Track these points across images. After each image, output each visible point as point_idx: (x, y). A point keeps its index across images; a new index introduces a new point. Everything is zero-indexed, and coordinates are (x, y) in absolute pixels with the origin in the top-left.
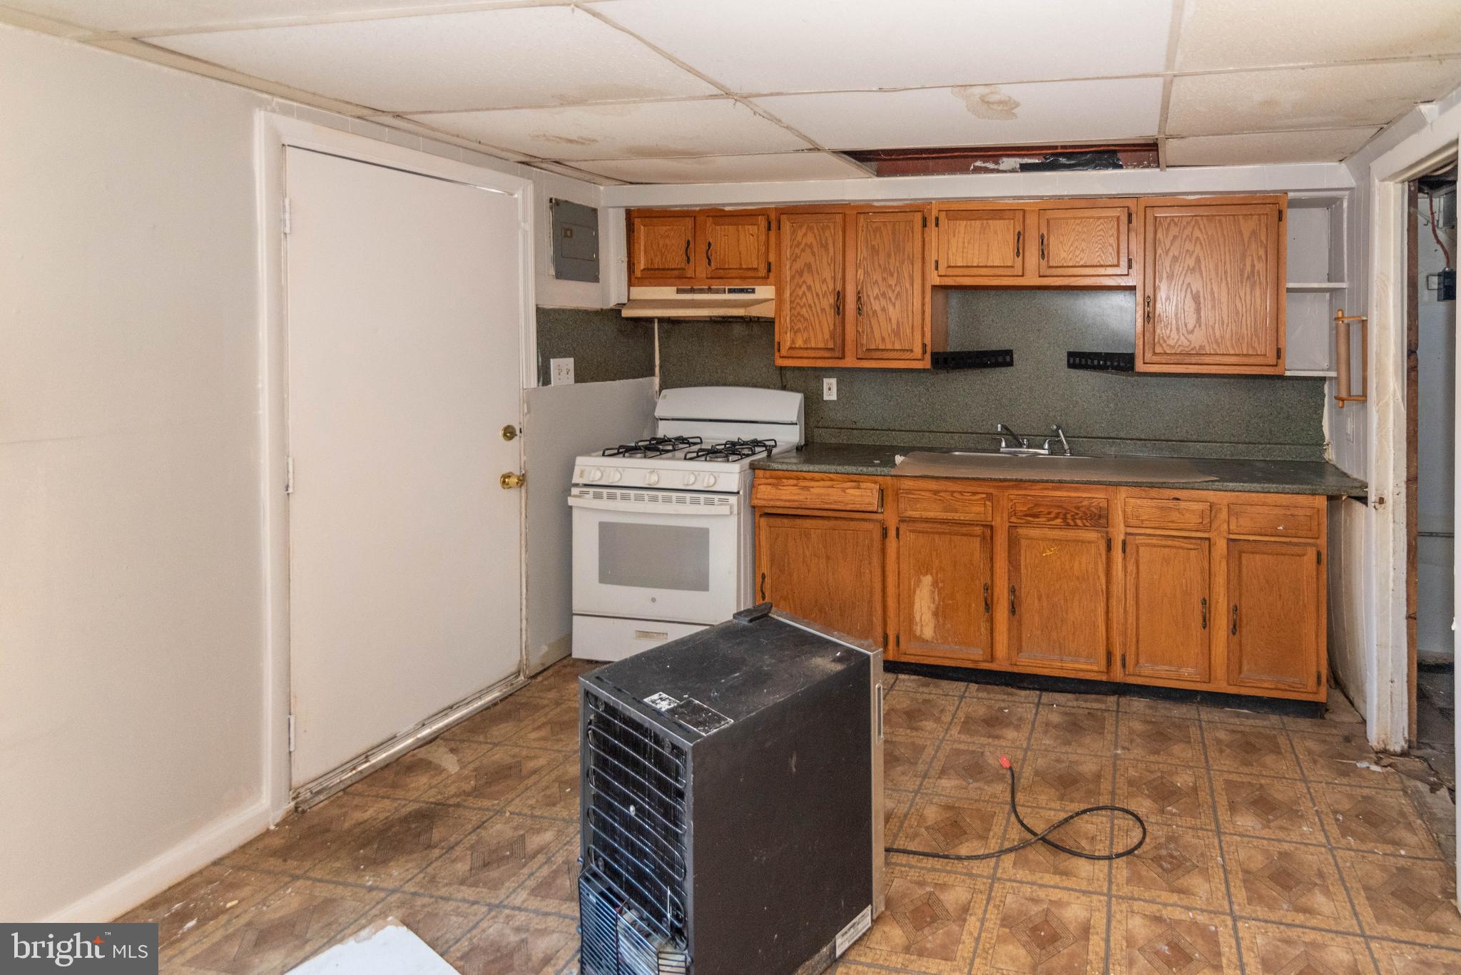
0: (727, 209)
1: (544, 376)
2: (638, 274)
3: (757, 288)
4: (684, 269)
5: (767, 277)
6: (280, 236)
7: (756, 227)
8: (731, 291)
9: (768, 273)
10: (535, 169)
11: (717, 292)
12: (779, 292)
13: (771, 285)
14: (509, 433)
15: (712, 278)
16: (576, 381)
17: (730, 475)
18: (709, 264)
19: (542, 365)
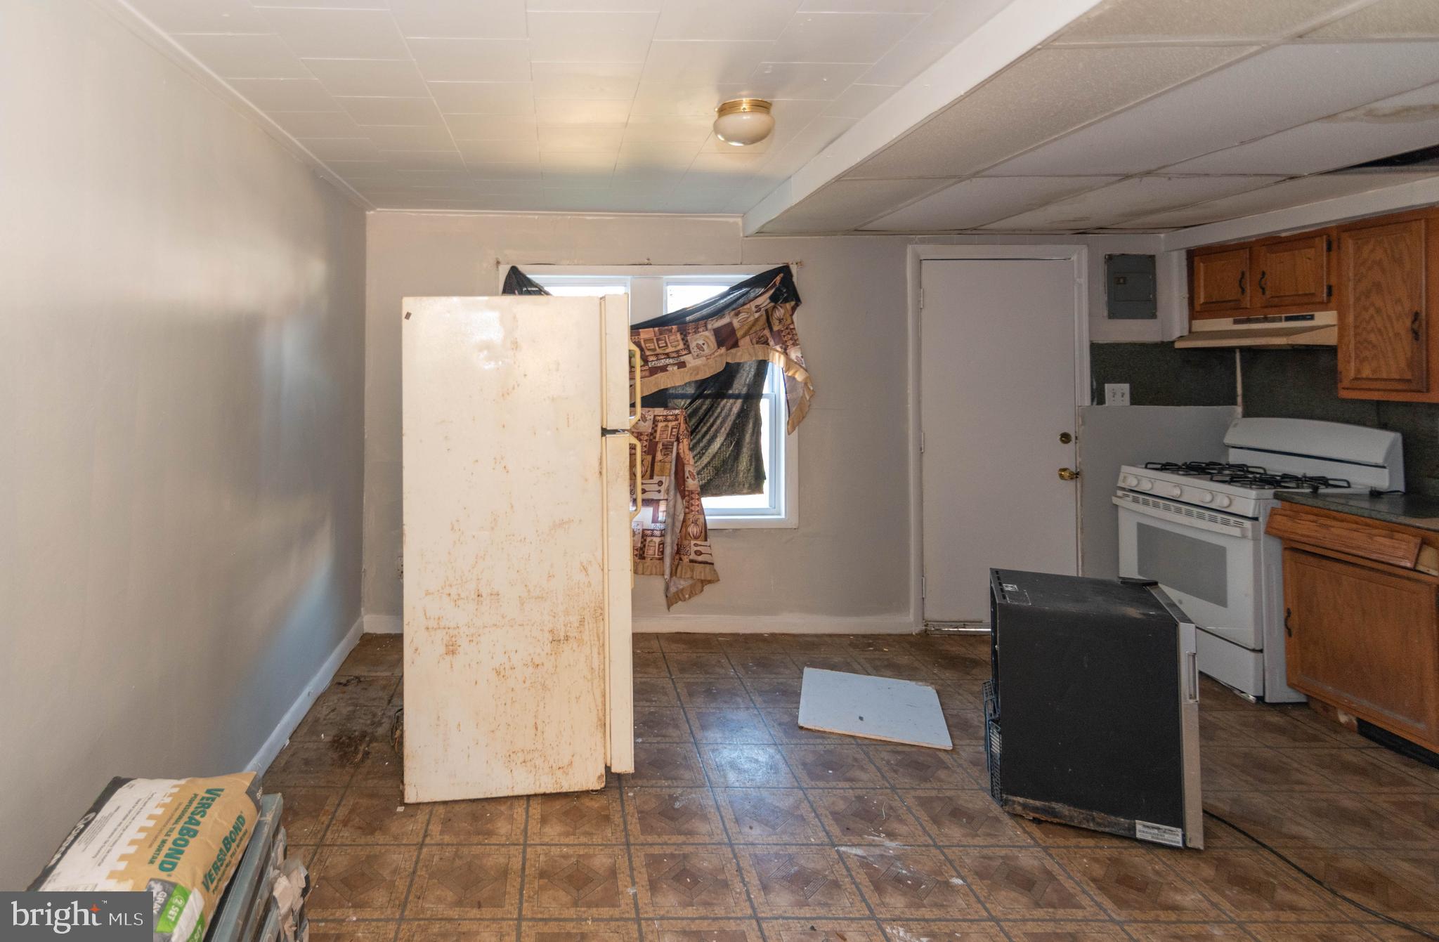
0: (1283, 235)
1: (1098, 396)
2: (1198, 308)
3: (1317, 314)
4: (1239, 300)
5: (1329, 301)
6: (919, 310)
7: (1313, 249)
8: (1288, 319)
9: (1330, 297)
10: (1090, 235)
11: (1273, 320)
12: (1341, 317)
13: (1331, 309)
14: (1065, 438)
15: (1266, 307)
16: (1132, 404)
17: (1247, 500)
18: (1264, 293)
19: (1097, 389)
